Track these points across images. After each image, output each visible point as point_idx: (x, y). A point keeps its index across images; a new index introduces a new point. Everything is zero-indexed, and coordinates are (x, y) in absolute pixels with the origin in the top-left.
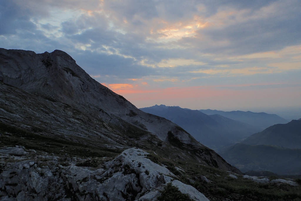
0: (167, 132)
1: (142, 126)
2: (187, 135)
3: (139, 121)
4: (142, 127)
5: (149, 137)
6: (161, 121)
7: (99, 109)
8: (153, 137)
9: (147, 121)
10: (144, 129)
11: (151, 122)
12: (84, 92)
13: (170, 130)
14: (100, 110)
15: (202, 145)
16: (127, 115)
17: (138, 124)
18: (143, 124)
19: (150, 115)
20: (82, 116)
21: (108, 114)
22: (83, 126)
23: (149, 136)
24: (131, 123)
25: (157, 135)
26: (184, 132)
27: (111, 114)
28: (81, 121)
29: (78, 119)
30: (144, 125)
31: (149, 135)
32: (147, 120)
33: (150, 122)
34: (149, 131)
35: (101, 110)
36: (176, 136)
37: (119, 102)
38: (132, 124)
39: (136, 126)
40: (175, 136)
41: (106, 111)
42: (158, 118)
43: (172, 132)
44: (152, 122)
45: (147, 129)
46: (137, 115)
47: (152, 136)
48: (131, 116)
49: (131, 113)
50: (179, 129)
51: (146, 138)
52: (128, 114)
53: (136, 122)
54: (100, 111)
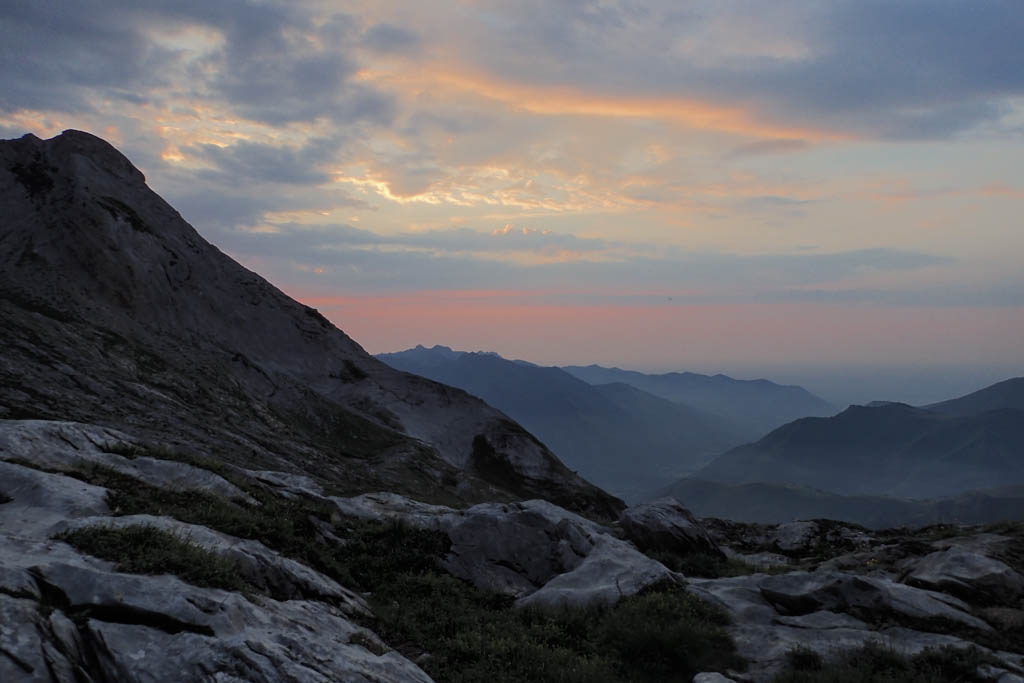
0: (472, 438)
1: (384, 416)
2: (538, 449)
3: (373, 399)
4: (386, 421)
5: (412, 453)
6: (449, 402)
7: (232, 353)
8: (427, 454)
9: (404, 400)
10: (394, 428)
11: (417, 404)
12: (175, 289)
13: (480, 431)
14: (233, 356)
15: (584, 482)
16: (331, 376)
17: (370, 410)
18: (389, 408)
19: (413, 380)
20: (171, 377)
21: (264, 374)
22: (184, 413)
23: (413, 451)
24: (348, 408)
25: (437, 446)
26: (528, 440)
27: (277, 374)
28: (172, 394)
29: (160, 387)
30: (391, 414)
31: (412, 448)
32: (402, 397)
33: (412, 404)
34: (410, 433)
35: (238, 357)
36: (501, 451)
37: (304, 331)
38: (351, 409)
39: (364, 416)
40: (497, 451)
41: (257, 359)
42: (442, 389)
43: (489, 439)
44: (420, 403)
45: (402, 429)
46: (368, 379)
47: (421, 449)
48: (345, 379)
49: (347, 371)
50: (510, 430)
51: (403, 459)
52: (338, 374)
53: (364, 404)
54: (235, 360)
